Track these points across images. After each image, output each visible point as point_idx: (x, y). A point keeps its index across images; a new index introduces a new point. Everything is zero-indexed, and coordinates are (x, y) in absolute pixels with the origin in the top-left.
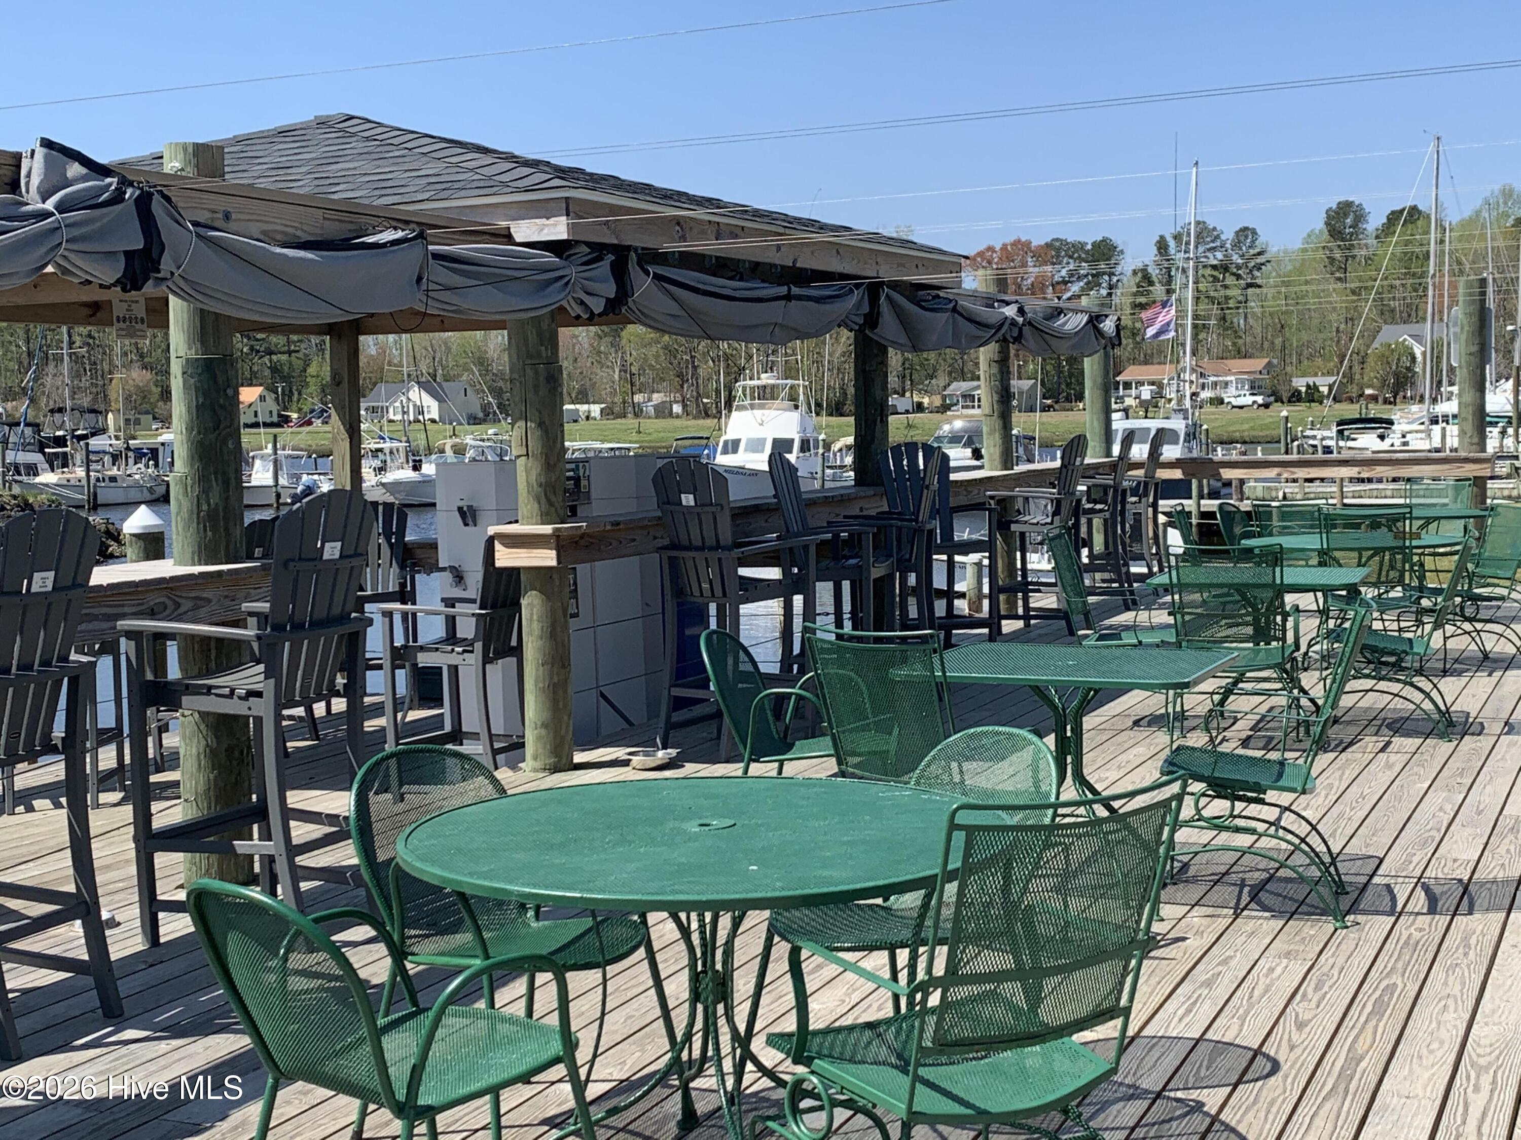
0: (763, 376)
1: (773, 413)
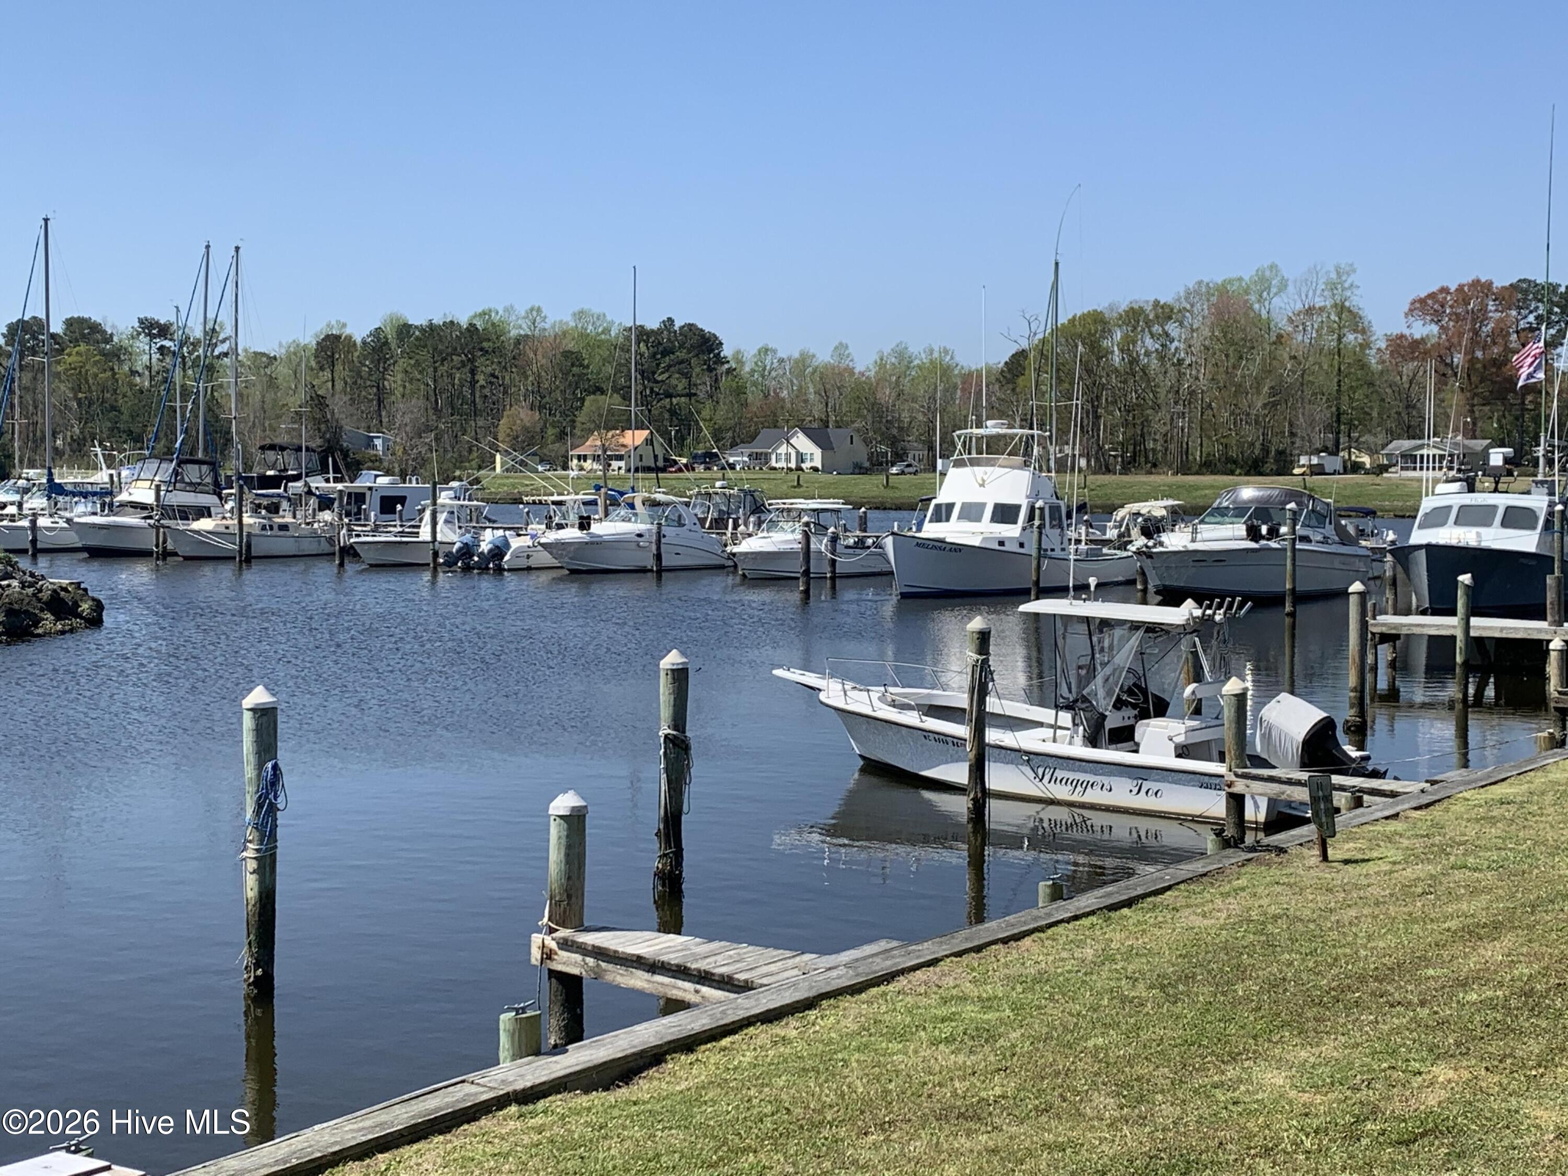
0: (989, 423)
1: (998, 471)
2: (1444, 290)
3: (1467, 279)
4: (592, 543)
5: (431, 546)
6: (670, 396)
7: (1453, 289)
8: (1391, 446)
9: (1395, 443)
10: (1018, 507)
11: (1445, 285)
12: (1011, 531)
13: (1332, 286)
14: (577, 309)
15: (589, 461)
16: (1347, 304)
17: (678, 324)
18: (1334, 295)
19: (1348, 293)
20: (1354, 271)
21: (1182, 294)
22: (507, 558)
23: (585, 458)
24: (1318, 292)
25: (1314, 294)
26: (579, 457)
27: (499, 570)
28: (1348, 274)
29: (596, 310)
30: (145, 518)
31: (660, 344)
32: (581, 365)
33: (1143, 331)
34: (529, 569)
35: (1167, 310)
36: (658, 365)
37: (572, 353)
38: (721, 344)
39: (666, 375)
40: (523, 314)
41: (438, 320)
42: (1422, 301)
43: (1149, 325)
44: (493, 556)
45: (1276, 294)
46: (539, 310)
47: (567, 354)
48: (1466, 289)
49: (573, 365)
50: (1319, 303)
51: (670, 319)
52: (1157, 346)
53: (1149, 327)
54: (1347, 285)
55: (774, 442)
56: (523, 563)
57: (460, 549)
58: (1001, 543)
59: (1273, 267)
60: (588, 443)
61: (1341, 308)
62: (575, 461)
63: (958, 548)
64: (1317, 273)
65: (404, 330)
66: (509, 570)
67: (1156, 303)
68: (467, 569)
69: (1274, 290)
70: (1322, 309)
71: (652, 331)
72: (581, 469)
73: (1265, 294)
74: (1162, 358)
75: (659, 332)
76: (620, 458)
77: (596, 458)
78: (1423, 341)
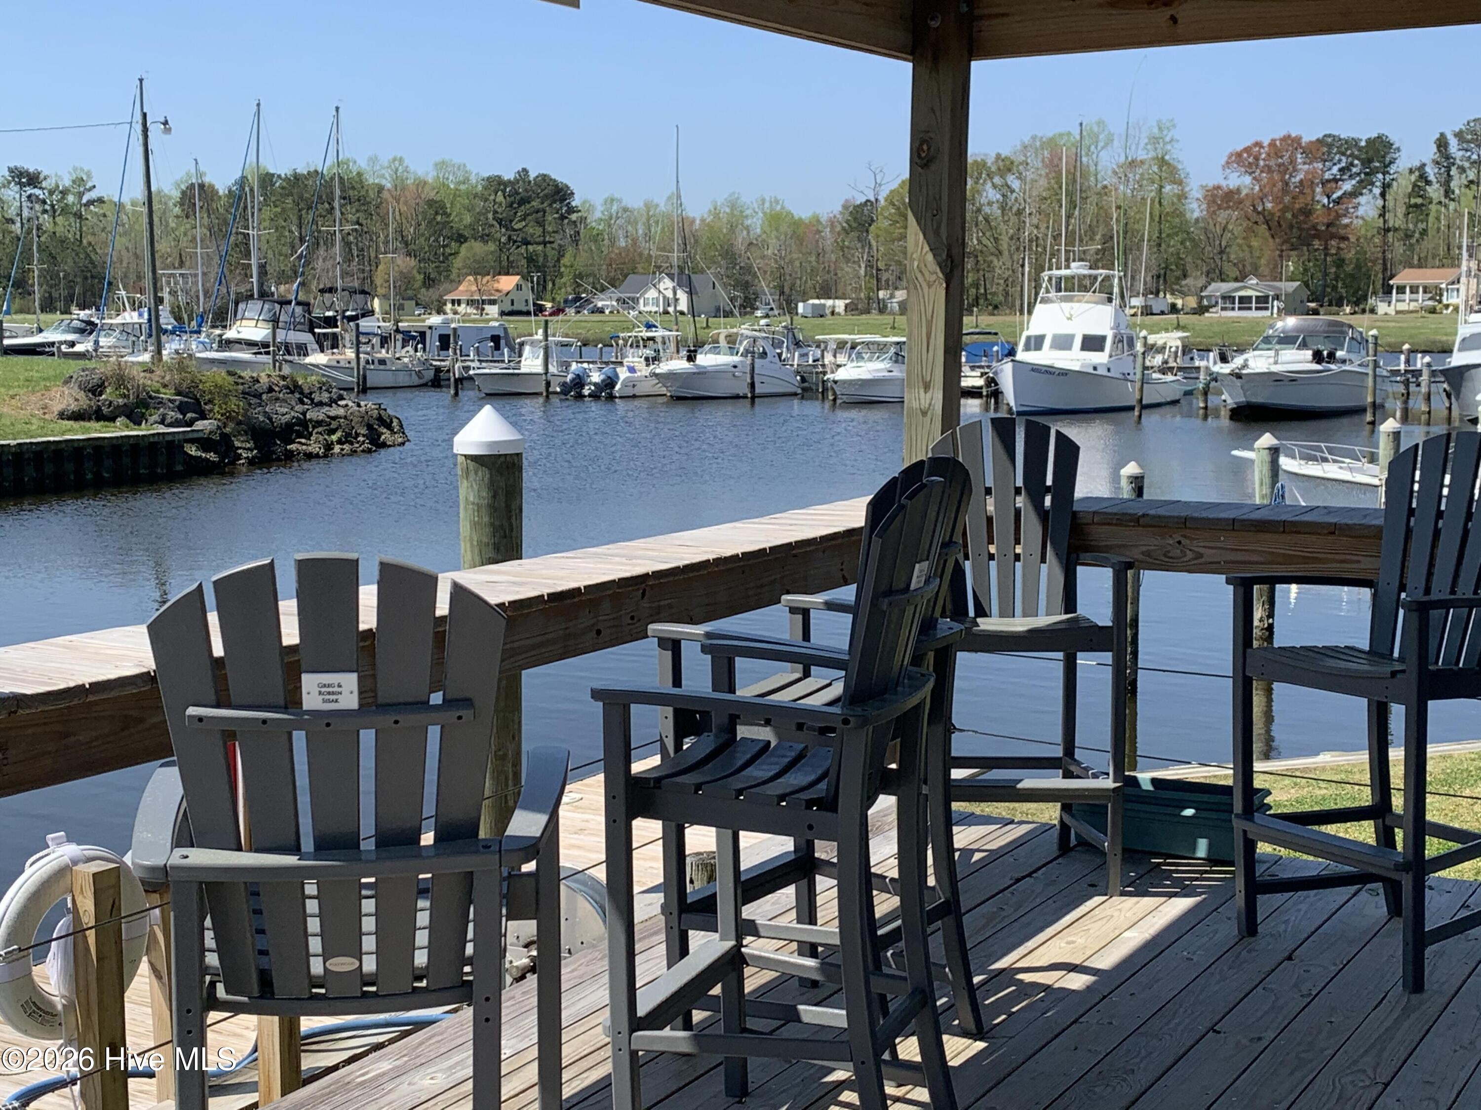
0: (1073, 265)
1: (1085, 306)
2: (1258, 144)
3: (1279, 134)
4: (699, 373)
5: (544, 377)
6: (527, 243)
7: (1266, 144)
8: (1210, 288)
9: (1214, 286)
10: (1103, 338)
11: (1259, 139)
12: (1100, 358)
13: (1155, 140)
14: (438, 159)
15: (463, 306)
16: (1167, 157)
17: (532, 175)
18: (1156, 149)
19: (1169, 147)
20: (1174, 126)
21: (1019, 147)
22: (618, 387)
23: (459, 302)
24: (1142, 145)
25: (1137, 148)
26: (453, 302)
27: (611, 397)
28: (1169, 129)
29: (457, 160)
30: (255, 353)
31: (517, 193)
32: (445, 213)
33: (985, 181)
34: (634, 396)
35: (1008, 163)
36: (516, 213)
37: (436, 202)
38: (573, 194)
39: (524, 223)
40: (386, 164)
41: (302, 170)
42: (1239, 155)
43: (990, 176)
44: (606, 386)
45: (1103, 148)
46: (401, 160)
47: (431, 203)
48: (1278, 143)
49: (437, 213)
50: (1142, 155)
51: (524, 170)
52: (998, 196)
53: (991, 178)
54: (1168, 139)
55: (643, 287)
56: (630, 392)
57: (573, 380)
58: (1095, 368)
59: (1100, 123)
60: (461, 288)
61: (1162, 162)
62: (449, 306)
63: (1064, 373)
64: (1140, 129)
65: (267, 179)
66: (621, 397)
67: (998, 156)
68: (580, 397)
69: (1101, 144)
70: (1142, 162)
71: (509, 181)
72: (456, 313)
73: (1093, 147)
74: (1003, 208)
75: (517, 181)
76: (492, 302)
77: (470, 303)
78: (1238, 191)
